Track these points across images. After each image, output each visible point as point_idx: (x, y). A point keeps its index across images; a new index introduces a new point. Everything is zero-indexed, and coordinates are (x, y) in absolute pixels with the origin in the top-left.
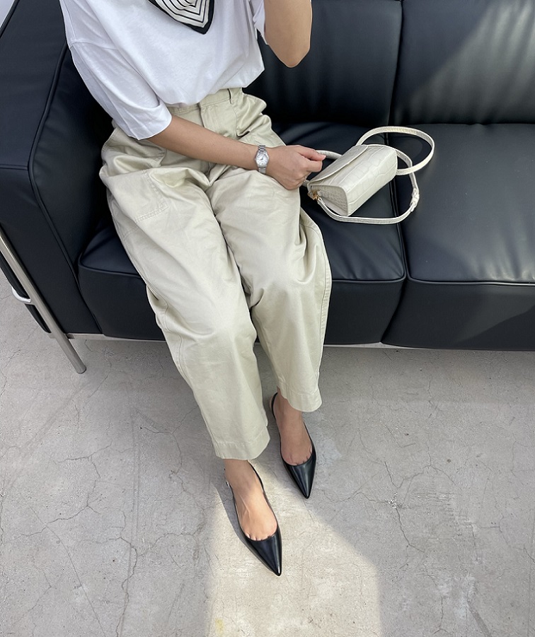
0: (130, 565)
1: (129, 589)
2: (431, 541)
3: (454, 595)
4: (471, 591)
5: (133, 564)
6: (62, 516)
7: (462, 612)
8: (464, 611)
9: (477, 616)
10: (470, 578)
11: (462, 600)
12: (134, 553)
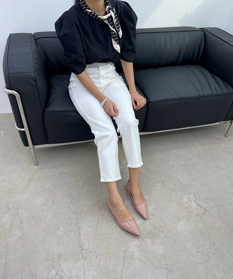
0: (76, 218)
1: (78, 225)
2: (177, 188)
3: (190, 201)
4: (194, 198)
5: (77, 218)
6: (44, 209)
7: (194, 205)
8: (194, 204)
9: (198, 205)
10: (192, 195)
11: (193, 201)
12: (76, 214)
